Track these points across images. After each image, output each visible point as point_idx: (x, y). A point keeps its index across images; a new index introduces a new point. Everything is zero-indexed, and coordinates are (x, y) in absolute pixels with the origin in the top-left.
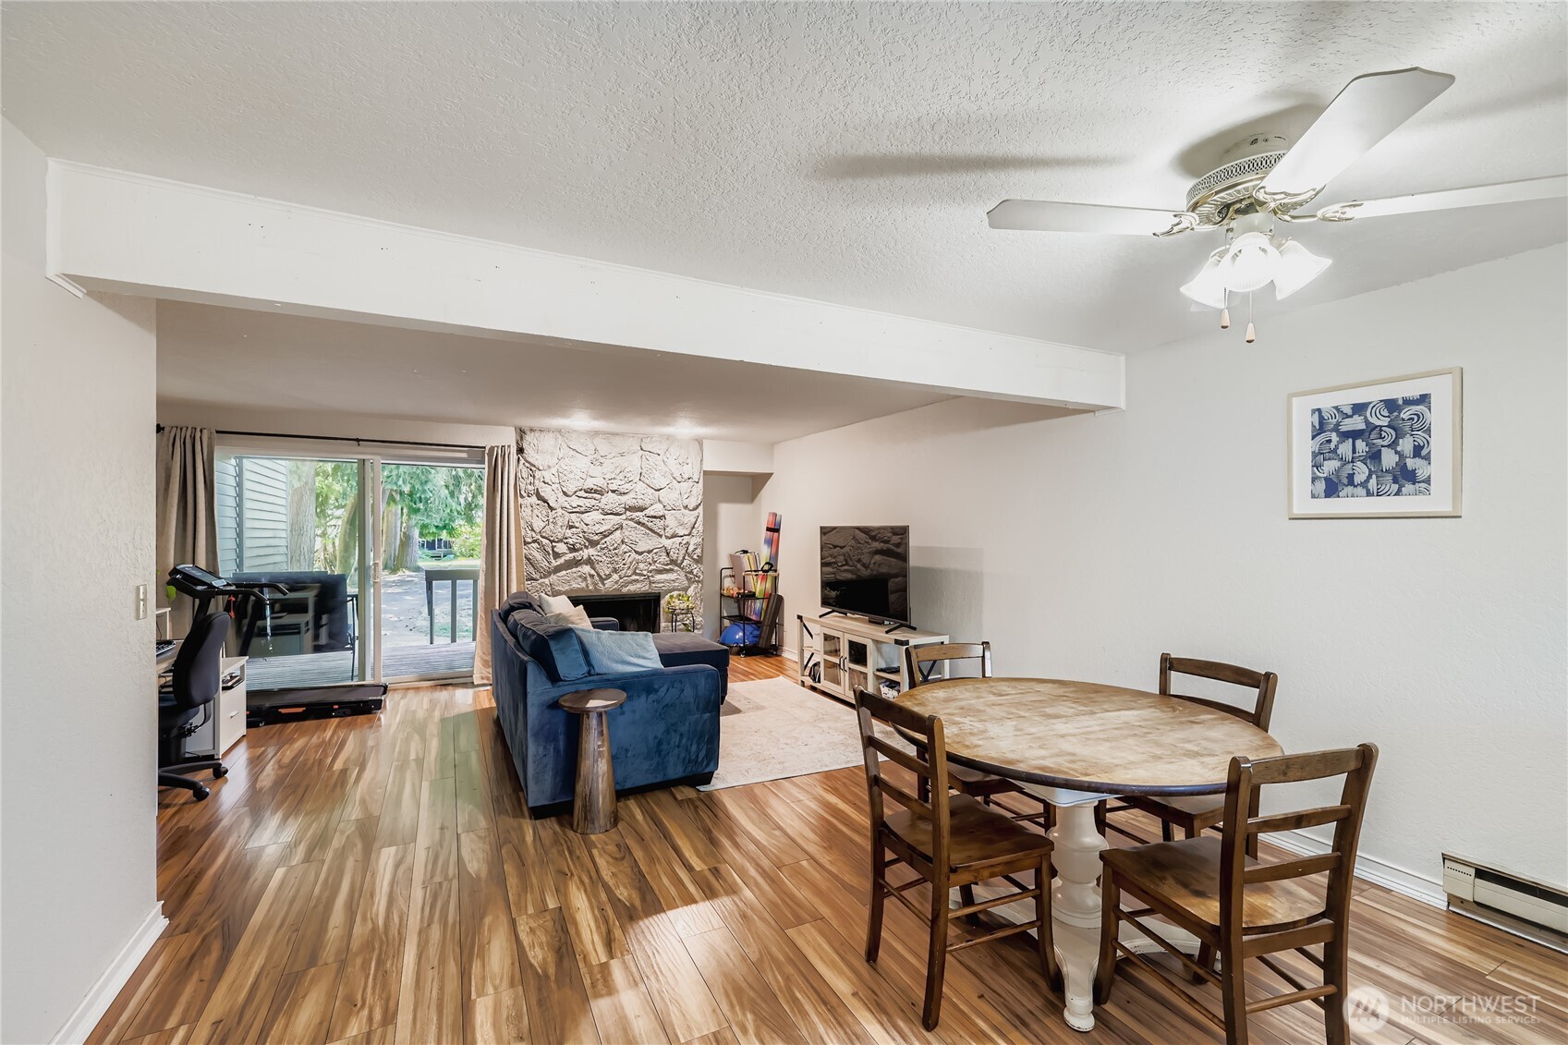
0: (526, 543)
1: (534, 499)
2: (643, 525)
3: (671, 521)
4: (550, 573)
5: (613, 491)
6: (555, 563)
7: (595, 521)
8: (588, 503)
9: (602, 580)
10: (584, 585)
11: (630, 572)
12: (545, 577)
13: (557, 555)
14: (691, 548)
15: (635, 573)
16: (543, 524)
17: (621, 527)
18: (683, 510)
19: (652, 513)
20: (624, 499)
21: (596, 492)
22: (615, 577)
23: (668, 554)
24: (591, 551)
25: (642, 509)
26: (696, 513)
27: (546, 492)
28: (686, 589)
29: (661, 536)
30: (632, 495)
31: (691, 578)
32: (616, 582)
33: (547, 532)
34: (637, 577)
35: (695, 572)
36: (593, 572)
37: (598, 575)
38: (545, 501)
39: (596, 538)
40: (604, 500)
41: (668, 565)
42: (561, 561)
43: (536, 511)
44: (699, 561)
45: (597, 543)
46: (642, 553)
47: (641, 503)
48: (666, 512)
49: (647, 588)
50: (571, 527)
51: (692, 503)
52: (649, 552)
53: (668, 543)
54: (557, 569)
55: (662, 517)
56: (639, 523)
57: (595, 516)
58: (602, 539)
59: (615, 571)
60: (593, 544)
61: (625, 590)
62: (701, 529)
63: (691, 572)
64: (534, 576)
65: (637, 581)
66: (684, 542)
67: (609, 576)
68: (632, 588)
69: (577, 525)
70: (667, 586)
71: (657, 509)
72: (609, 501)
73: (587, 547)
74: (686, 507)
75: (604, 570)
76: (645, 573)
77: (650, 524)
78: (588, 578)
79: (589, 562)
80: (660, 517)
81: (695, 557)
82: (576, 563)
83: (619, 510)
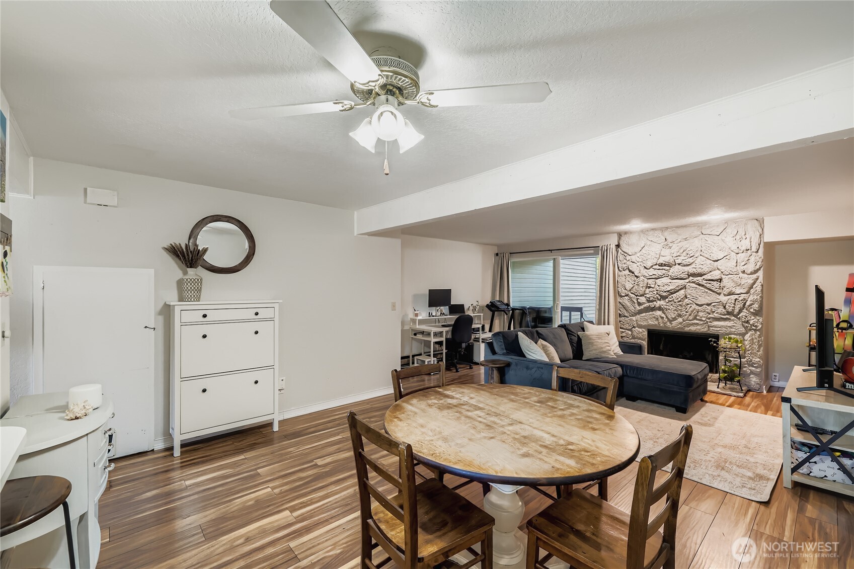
0: (621, 296)
1: (627, 272)
2: (703, 286)
3: (726, 282)
4: (635, 314)
5: (679, 264)
6: (638, 308)
7: (666, 284)
8: (660, 273)
9: (670, 321)
10: (656, 323)
11: (691, 318)
12: (633, 316)
13: (639, 304)
14: (748, 304)
15: (695, 318)
16: (632, 286)
17: (684, 287)
18: (741, 275)
19: (709, 278)
20: (686, 269)
21: (665, 265)
22: (680, 320)
23: (725, 307)
24: (662, 303)
25: (701, 275)
26: (755, 276)
27: (633, 267)
28: (743, 335)
29: (719, 294)
30: (693, 266)
31: (748, 327)
32: (681, 323)
33: (634, 290)
34: (697, 322)
35: (751, 322)
36: (663, 315)
37: (667, 317)
38: (633, 273)
39: (665, 294)
40: (672, 270)
41: (725, 315)
42: (642, 307)
43: (628, 279)
44: (757, 313)
45: (666, 297)
46: (701, 305)
47: (699, 271)
48: (723, 277)
49: (706, 330)
50: (650, 287)
51: (751, 268)
52: (708, 305)
53: (723, 299)
54: (640, 312)
55: (720, 280)
56: (699, 285)
57: (666, 280)
58: (669, 295)
59: (680, 316)
60: (663, 298)
61: (687, 329)
62: (759, 289)
63: (748, 322)
64: (626, 315)
65: (697, 324)
66: (740, 299)
67: (675, 319)
68: (693, 329)
69: (653, 286)
70: (723, 330)
71: (716, 275)
72: (676, 270)
73: (660, 300)
74: (744, 272)
75: (672, 315)
76: (704, 319)
77: (708, 285)
78: (660, 319)
79: (660, 309)
80: (717, 280)
81: (752, 310)
82: (653, 309)
83: (682, 276)
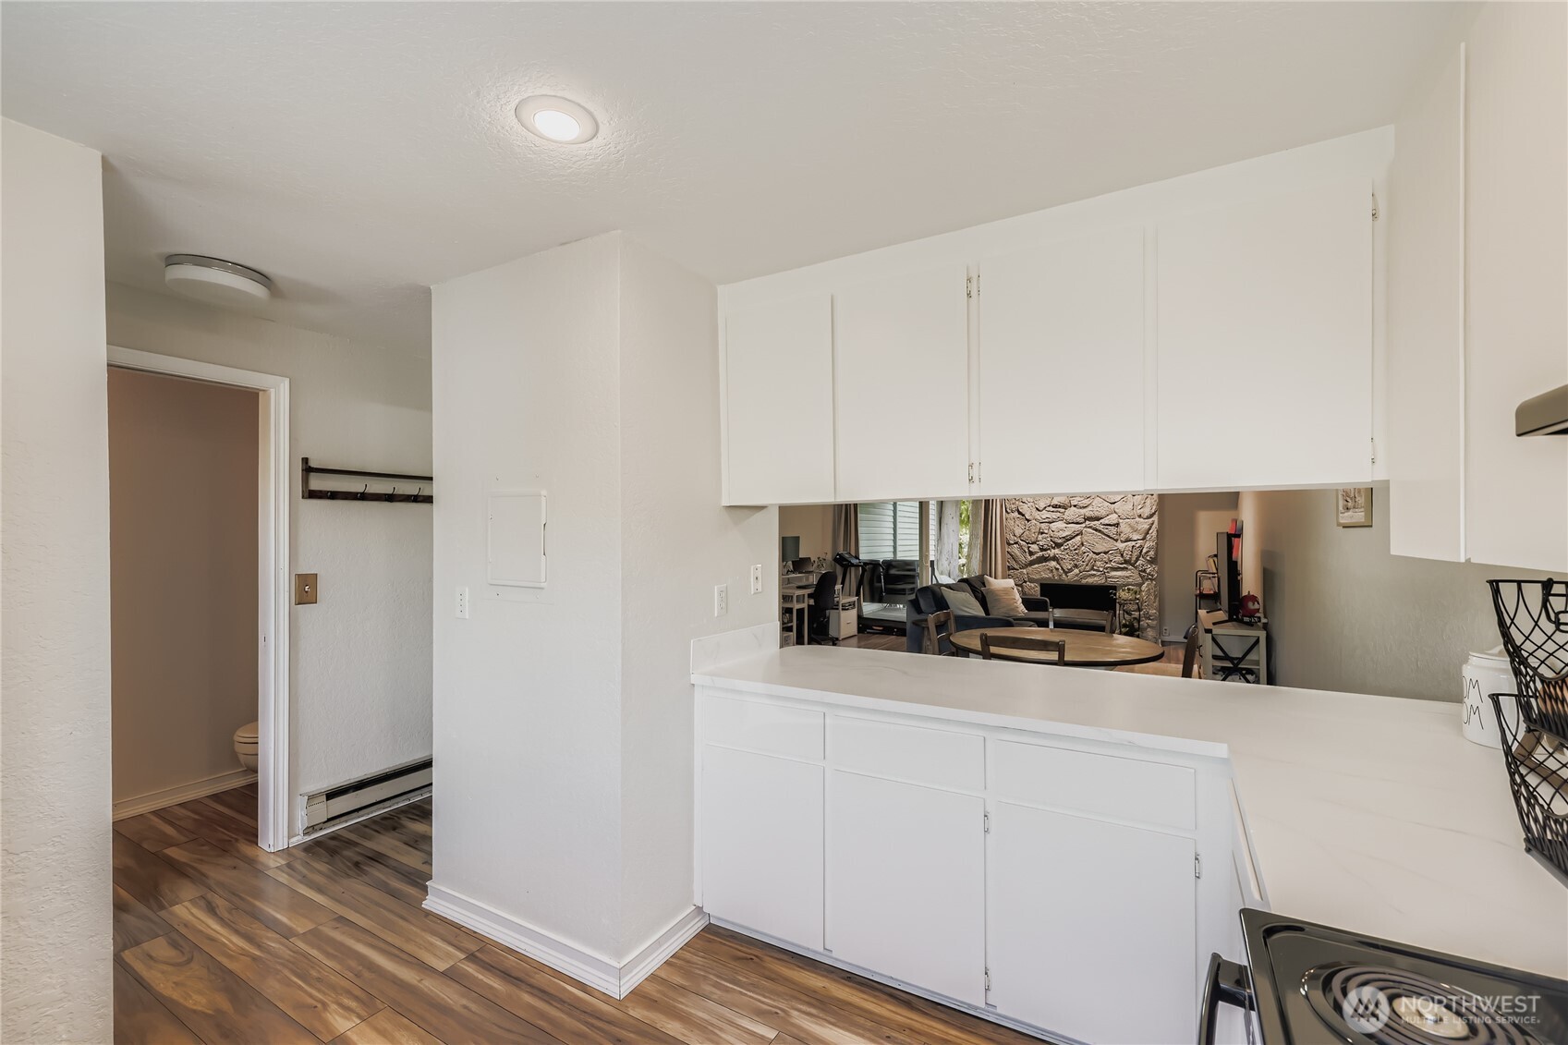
0: (1009, 544)
1: (1016, 513)
2: (1100, 531)
3: (1123, 527)
4: (1026, 566)
5: (1075, 506)
6: (1030, 558)
7: (1061, 530)
8: (1054, 516)
9: (1066, 573)
10: (1050, 575)
11: (1088, 568)
12: (1023, 568)
13: (1031, 554)
14: (1144, 551)
15: (1092, 569)
16: (1022, 531)
17: (1081, 533)
18: (1138, 519)
19: (1107, 522)
20: (1083, 511)
21: (1060, 507)
22: (1076, 571)
23: (1122, 555)
24: (1057, 551)
25: (1098, 519)
26: (1150, 520)
27: (1024, 509)
28: (1140, 585)
29: (1116, 540)
30: (1090, 508)
31: (1145, 576)
32: (1077, 575)
33: (1024, 537)
34: (1094, 572)
35: (1148, 571)
36: (1058, 566)
37: (1062, 568)
38: (1023, 515)
39: (1060, 541)
40: (1067, 512)
41: (1122, 564)
42: (1034, 557)
43: (1017, 522)
44: (1152, 561)
45: (1061, 545)
46: (1100, 553)
47: (1097, 514)
48: (1121, 521)
49: (1103, 581)
50: (1042, 533)
51: (1147, 512)
52: (1106, 553)
53: (1121, 546)
54: (1032, 563)
55: (1117, 525)
56: (1096, 530)
57: (1060, 525)
58: (1065, 542)
59: (1076, 566)
60: (1058, 545)
61: (1084, 581)
62: (1154, 534)
63: (1144, 571)
64: (1016, 567)
65: (1094, 575)
66: (1137, 545)
67: (1070, 570)
68: (1090, 581)
69: (1046, 531)
70: (1121, 581)
71: (1113, 519)
72: (1071, 513)
73: (1054, 548)
74: (1140, 516)
75: (1068, 566)
76: (1101, 569)
77: (1105, 531)
78: (1054, 570)
79: (1055, 558)
80: (1114, 525)
81: (1148, 558)
82: (1045, 559)
83: (1078, 520)
